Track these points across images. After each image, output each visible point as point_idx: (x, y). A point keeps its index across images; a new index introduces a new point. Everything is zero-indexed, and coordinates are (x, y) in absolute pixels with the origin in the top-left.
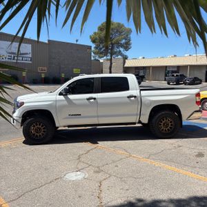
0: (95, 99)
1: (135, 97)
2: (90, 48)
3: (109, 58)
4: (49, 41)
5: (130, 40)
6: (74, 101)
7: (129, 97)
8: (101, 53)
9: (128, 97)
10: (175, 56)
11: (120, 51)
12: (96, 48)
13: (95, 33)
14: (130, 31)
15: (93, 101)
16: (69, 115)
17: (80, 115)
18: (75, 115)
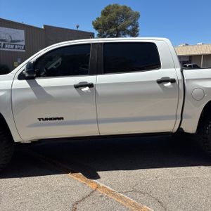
0: (91, 86)
1: (173, 81)
4: (45, 26)
5: (137, 26)
6: (48, 92)
7: (161, 82)
9: (159, 82)
10: (187, 45)
13: (98, 19)
14: (137, 15)
15: (87, 91)
16: (40, 119)
17: (62, 118)
18: (51, 119)
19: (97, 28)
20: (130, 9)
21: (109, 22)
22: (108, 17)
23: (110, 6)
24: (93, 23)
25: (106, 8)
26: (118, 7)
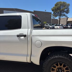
1: (25, 36)
2: (51, 13)
3: (59, 17)
4: (34, 11)
5: (69, 9)
8: (56, 15)
9: (18, 36)
11: (64, 14)
12: (54, 13)
14: (69, 5)
19: (53, 11)
21: (57, 8)
23: (58, 2)
24: (52, 9)
26: (61, 3)
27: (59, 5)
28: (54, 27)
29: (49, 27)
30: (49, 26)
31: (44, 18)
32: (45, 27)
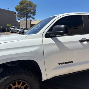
2: (16, 12)
8: (21, 16)
12: (19, 13)
13: (18, 6)
14: (36, 6)
15: (86, 44)
16: (59, 64)
17: (72, 62)
18: (66, 63)
19: (17, 10)
20: (32, 2)
22: (23, 5)
25: (21, 1)
27: (26, 4)
28: (24, 31)
29: (18, 31)
30: (17, 29)
31: (7, 18)
32: (11, 31)
